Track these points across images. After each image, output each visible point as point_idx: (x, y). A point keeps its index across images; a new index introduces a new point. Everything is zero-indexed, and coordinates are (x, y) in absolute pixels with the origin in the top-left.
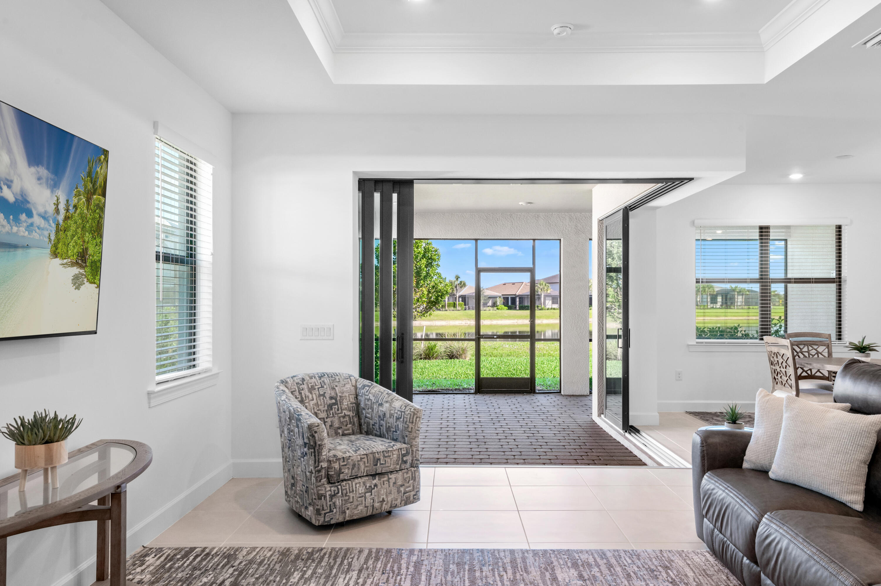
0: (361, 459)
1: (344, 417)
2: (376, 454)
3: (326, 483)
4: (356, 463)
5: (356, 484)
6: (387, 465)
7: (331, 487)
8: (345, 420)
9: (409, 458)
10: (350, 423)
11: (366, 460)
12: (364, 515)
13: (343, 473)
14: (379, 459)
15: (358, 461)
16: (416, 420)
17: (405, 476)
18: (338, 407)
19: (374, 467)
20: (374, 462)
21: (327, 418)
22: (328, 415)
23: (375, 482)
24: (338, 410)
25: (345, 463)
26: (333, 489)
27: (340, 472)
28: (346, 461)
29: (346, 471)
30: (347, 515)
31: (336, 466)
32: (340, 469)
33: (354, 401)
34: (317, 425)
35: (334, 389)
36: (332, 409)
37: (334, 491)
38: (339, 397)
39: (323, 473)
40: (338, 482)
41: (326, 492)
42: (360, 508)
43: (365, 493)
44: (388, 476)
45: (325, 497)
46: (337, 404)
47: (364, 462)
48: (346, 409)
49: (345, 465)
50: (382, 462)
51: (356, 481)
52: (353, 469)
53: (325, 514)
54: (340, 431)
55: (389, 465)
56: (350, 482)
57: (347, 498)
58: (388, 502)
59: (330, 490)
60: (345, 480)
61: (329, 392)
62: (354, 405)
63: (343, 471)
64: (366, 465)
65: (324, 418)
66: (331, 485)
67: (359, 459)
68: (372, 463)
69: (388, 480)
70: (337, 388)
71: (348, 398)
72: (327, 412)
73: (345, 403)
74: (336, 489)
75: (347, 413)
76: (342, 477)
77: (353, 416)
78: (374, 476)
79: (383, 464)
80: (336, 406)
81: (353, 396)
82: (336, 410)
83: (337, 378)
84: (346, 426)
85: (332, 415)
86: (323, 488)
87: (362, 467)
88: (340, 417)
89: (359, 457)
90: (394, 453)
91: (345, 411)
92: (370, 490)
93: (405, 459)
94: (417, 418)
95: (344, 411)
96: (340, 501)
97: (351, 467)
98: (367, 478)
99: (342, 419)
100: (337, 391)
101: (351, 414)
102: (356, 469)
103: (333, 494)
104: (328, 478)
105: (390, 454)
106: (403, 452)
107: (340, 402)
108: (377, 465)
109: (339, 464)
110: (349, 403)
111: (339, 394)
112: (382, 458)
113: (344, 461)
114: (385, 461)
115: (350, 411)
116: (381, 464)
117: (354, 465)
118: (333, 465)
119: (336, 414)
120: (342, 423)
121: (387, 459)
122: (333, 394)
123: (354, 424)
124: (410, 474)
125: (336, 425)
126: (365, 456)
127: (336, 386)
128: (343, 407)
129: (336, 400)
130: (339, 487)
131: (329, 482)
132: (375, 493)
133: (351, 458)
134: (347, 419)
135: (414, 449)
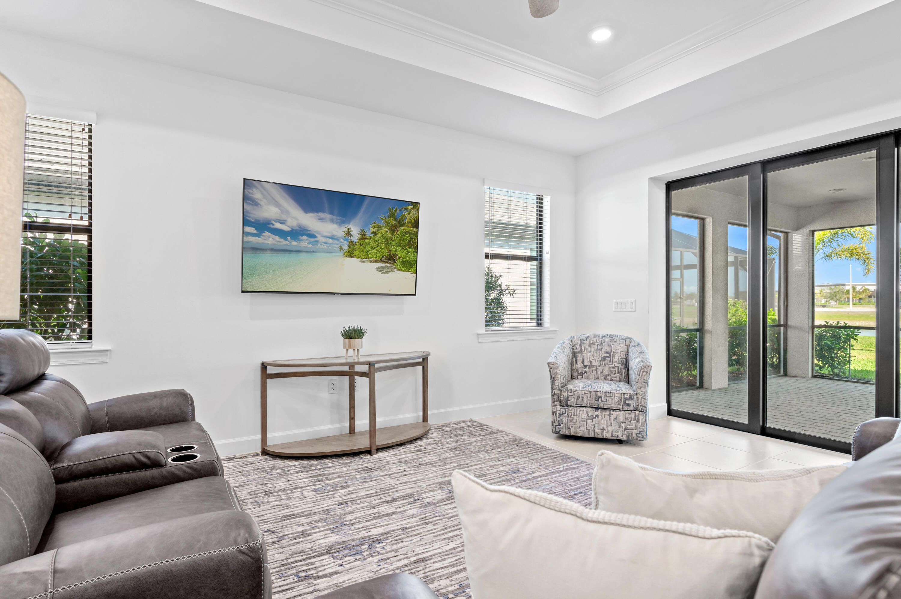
0: (585, 393)
1: (614, 368)
2: (599, 393)
3: (558, 405)
4: (581, 396)
5: (580, 411)
6: (608, 403)
7: (561, 408)
8: (614, 369)
9: (633, 403)
10: (618, 373)
11: (589, 395)
12: (586, 435)
13: (570, 400)
14: (601, 397)
15: (582, 395)
16: (642, 374)
17: (627, 415)
19: (596, 402)
20: (595, 398)
21: (599, 366)
22: (600, 364)
23: (597, 413)
24: (610, 362)
25: (572, 394)
26: (562, 410)
27: (567, 400)
28: (573, 392)
29: (572, 400)
30: (572, 431)
31: (565, 394)
32: (568, 397)
33: (624, 357)
34: (552, 363)
35: (611, 346)
36: (605, 360)
38: (612, 352)
39: (556, 397)
40: (567, 406)
41: (557, 411)
42: (582, 429)
43: (587, 419)
44: (610, 412)
45: (556, 414)
47: (587, 397)
48: (616, 362)
49: (572, 395)
50: (602, 400)
51: (581, 409)
52: (578, 399)
53: (556, 426)
54: (609, 377)
55: (610, 403)
56: (575, 408)
57: (571, 419)
58: (608, 431)
59: (560, 411)
60: (573, 406)
61: (606, 348)
62: (625, 360)
63: (570, 399)
64: (589, 399)
65: (597, 366)
66: (561, 407)
67: (583, 394)
68: (594, 398)
69: (610, 415)
70: (612, 346)
71: (619, 354)
72: (600, 361)
73: (616, 357)
74: (564, 410)
75: (617, 365)
76: (569, 403)
78: (597, 408)
79: (604, 401)
80: (609, 359)
81: (624, 353)
82: (608, 361)
83: (616, 338)
84: (615, 374)
85: (604, 365)
86: (556, 408)
87: (585, 400)
88: (610, 367)
89: (583, 392)
90: (616, 395)
91: (615, 364)
92: (592, 418)
93: (627, 402)
94: (643, 372)
95: (614, 363)
96: (566, 420)
97: (576, 398)
98: (591, 409)
100: (612, 348)
101: (620, 366)
102: (580, 400)
103: (561, 413)
104: (560, 402)
105: (611, 395)
106: (625, 397)
107: (613, 356)
108: (598, 401)
109: (567, 394)
110: (620, 358)
111: (613, 350)
112: (603, 396)
113: (571, 392)
114: (606, 399)
115: (620, 364)
116: (602, 401)
117: (578, 397)
118: (563, 393)
119: (607, 364)
120: (611, 372)
121: (608, 398)
122: (608, 350)
123: (621, 374)
124: (633, 415)
125: (606, 372)
126: (589, 392)
127: (613, 344)
128: (614, 360)
129: (610, 354)
130: (567, 410)
131: (560, 405)
133: (577, 391)
134: (616, 369)
135: (640, 397)
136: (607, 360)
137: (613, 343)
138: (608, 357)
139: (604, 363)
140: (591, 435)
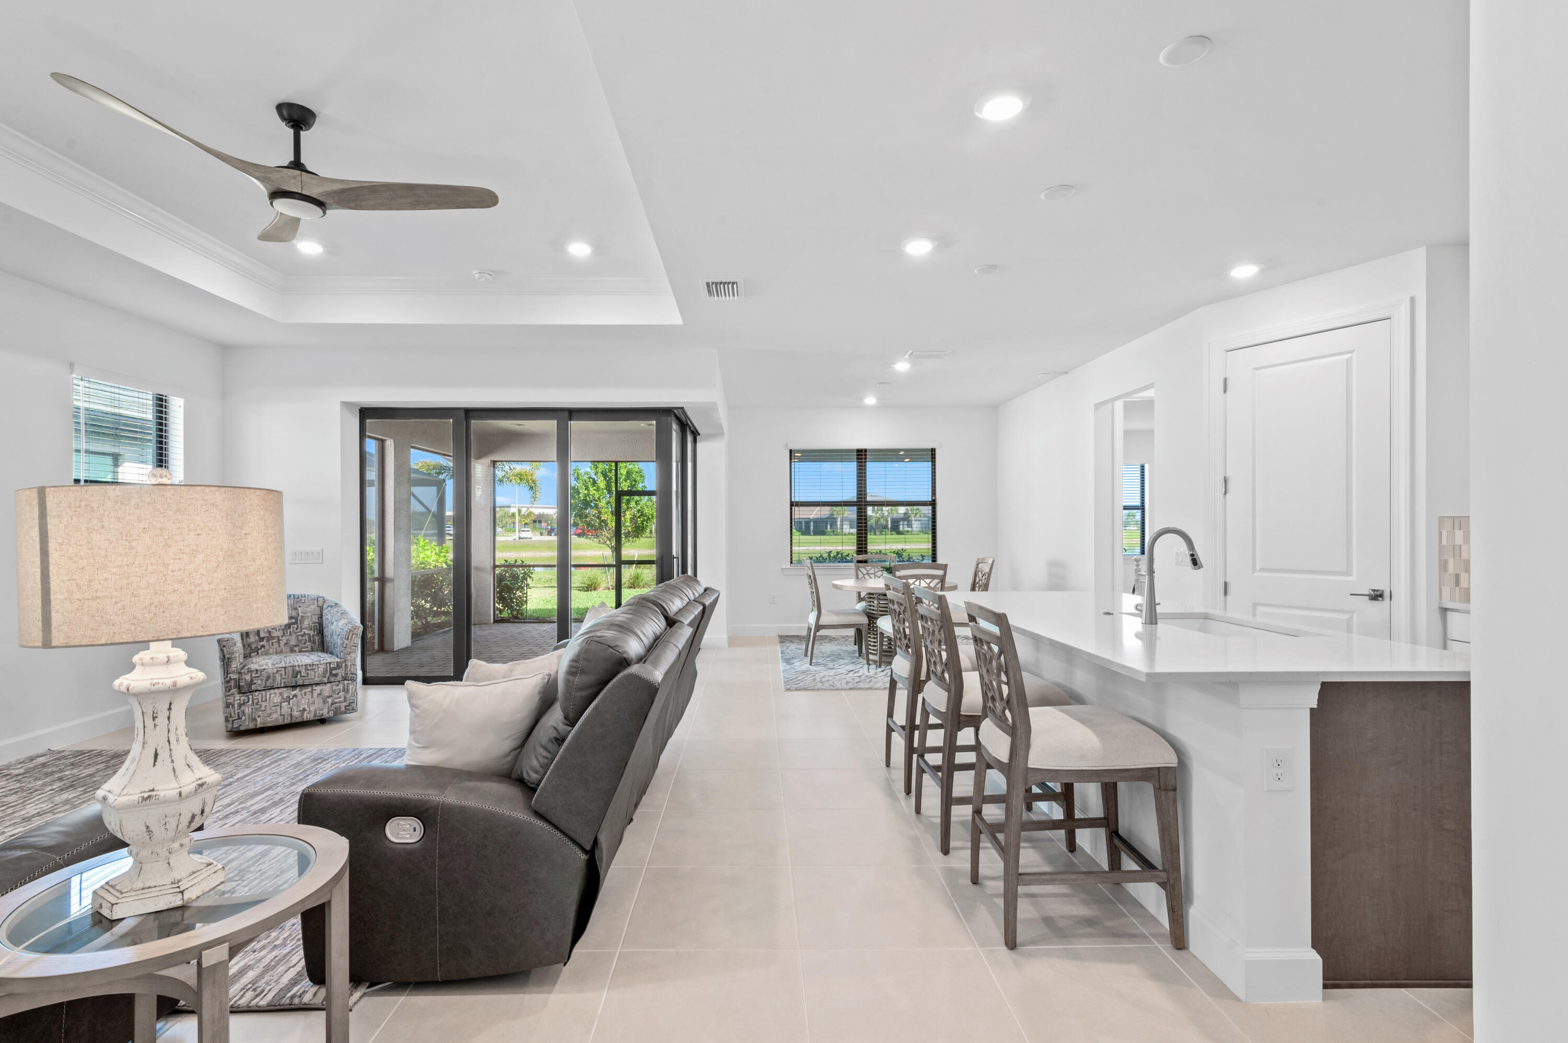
0: (277, 671)
1: (303, 636)
2: (297, 667)
3: (236, 693)
4: (271, 675)
5: (270, 694)
6: (309, 677)
7: (240, 697)
8: (304, 638)
9: (341, 672)
10: (310, 641)
11: (283, 673)
12: (281, 722)
13: (255, 684)
14: (300, 672)
15: (274, 673)
16: (352, 637)
17: (334, 687)
18: (298, 627)
19: (293, 679)
20: (293, 674)
21: (282, 636)
22: (284, 633)
23: (295, 692)
24: (297, 629)
25: (258, 675)
26: (242, 698)
27: (252, 682)
28: (259, 673)
29: (259, 682)
30: (258, 722)
31: (248, 677)
32: (252, 680)
33: (317, 621)
34: (226, 639)
35: (297, 609)
36: (290, 628)
37: (244, 700)
39: (232, 683)
40: (250, 692)
41: (234, 701)
42: (274, 716)
43: (281, 703)
44: (312, 688)
45: (233, 705)
46: (297, 624)
47: (281, 675)
48: (306, 628)
49: (258, 677)
50: (302, 674)
51: (272, 691)
52: (267, 680)
53: (233, 721)
54: (297, 649)
55: (313, 677)
56: (264, 693)
57: (258, 706)
58: (310, 711)
59: (240, 700)
60: (259, 691)
62: (317, 624)
63: (255, 682)
64: (284, 677)
65: (278, 637)
66: (241, 695)
67: (275, 671)
68: (290, 675)
69: (312, 692)
70: (299, 609)
71: (310, 618)
72: (283, 630)
73: (306, 623)
74: (246, 698)
75: (307, 632)
76: (253, 687)
77: (313, 635)
78: (294, 687)
79: (304, 676)
80: (296, 626)
81: (316, 616)
82: (295, 629)
83: (303, 599)
84: (305, 644)
85: (289, 634)
86: (232, 698)
87: (278, 678)
88: (298, 636)
89: (275, 670)
90: (321, 666)
91: (305, 630)
92: (288, 700)
94: (353, 634)
95: (303, 631)
96: (250, 709)
97: (265, 679)
98: (286, 689)
99: (300, 638)
100: (300, 611)
101: (312, 633)
102: (270, 681)
103: (242, 702)
104: (239, 688)
105: (314, 668)
106: (332, 666)
107: (301, 622)
108: (297, 677)
109: (251, 675)
110: (311, 622)
111: (301, 614)
112: (303, 671)
113: (257, 673)
114: (308, 674)
115: (311, 630)
116: (301, 676)
117: (268, 678)
118: (244, 676)
119: (294, 632)
120: (300, 641)
121: (309, 672)
123: (314, 642)
124: (341, 686)
125: (293, 642)
126: (283, 669)
127: (300, 607)
128: (304, 626)
129: (296, 620)
130: (251, 697)
131: (240, 693)
132: (293, 702)
133: (266, 670)
134: (307, 637)
135: (349, 664)
136: (293, 627)
137: (301, 604)
138: (293, 623)
139: (289, 631)
140: (287, 721)
